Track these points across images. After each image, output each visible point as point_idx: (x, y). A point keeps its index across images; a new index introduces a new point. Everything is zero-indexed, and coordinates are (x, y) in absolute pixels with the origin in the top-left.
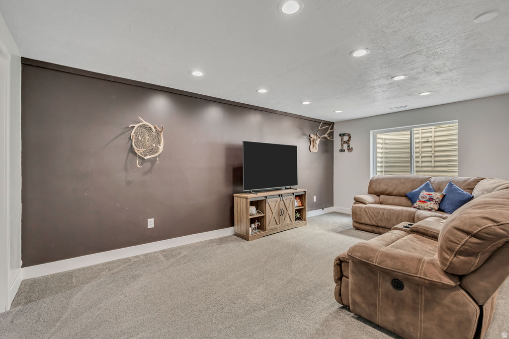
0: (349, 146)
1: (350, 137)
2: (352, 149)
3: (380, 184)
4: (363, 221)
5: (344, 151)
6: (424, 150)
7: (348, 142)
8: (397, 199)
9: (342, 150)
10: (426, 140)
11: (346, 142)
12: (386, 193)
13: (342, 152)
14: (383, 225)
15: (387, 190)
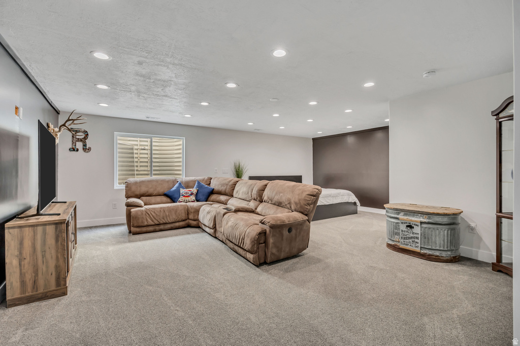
0: (85, 145)
1: (88, 134)
2: (89, 149)
3: (140, 186)
4: (146, 223)
5: (77, 150)
6: (142, 156)
7: (83, 141)
8: (159, 199)
9: (73, 149)
10: (143, 148)
11: (79, 140)
12: (147, 194)
13: (74, 152)
14: (164, 222)
15: (147, 192)
